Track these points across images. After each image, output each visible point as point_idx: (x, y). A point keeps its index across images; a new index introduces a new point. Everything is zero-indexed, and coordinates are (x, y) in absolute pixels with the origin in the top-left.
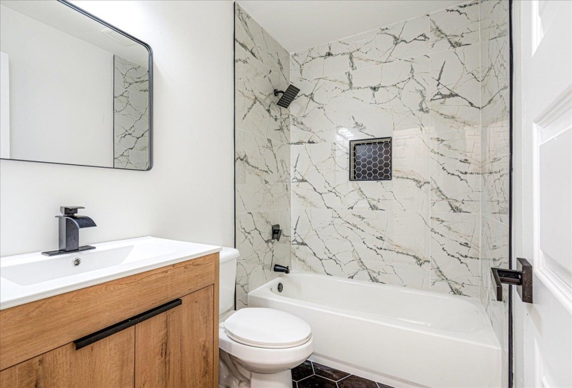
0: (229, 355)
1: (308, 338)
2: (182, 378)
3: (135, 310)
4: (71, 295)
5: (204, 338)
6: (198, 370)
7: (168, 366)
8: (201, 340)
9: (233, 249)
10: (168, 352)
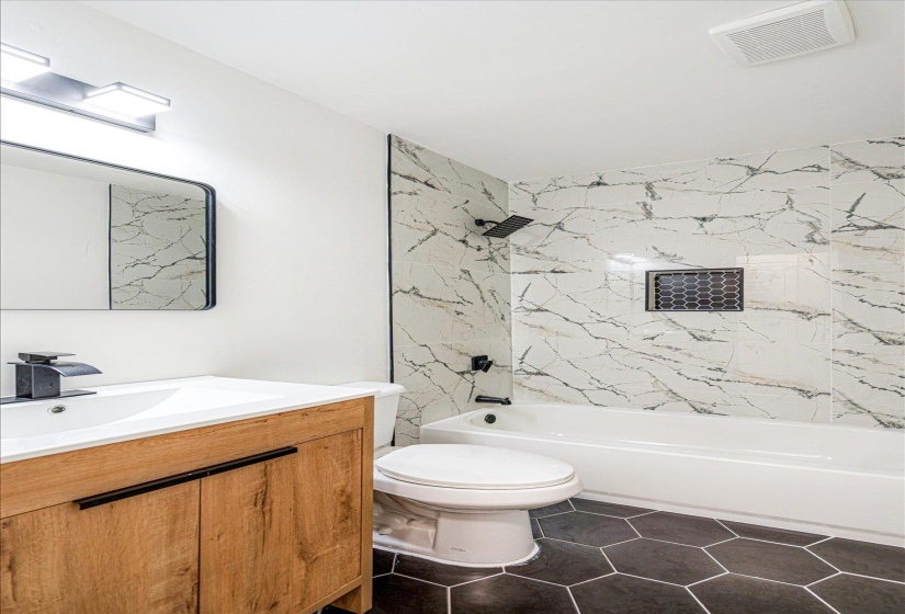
0: (388, 495)
1: (570, 478)
2: (297, 524)
3: (202, 462)
4: (69, 456)
5: (343, 483)
6: (329, 515)
7: (267, 517)
8: (338, 485)
9: (389, 384)
10: (268, 501)
